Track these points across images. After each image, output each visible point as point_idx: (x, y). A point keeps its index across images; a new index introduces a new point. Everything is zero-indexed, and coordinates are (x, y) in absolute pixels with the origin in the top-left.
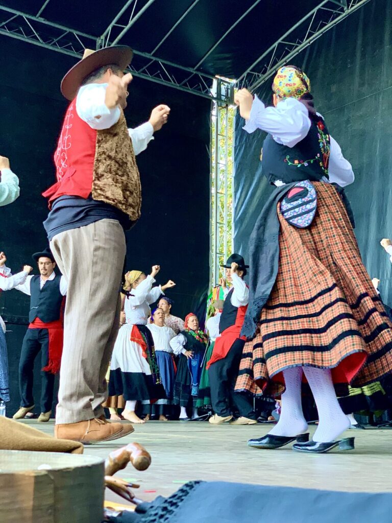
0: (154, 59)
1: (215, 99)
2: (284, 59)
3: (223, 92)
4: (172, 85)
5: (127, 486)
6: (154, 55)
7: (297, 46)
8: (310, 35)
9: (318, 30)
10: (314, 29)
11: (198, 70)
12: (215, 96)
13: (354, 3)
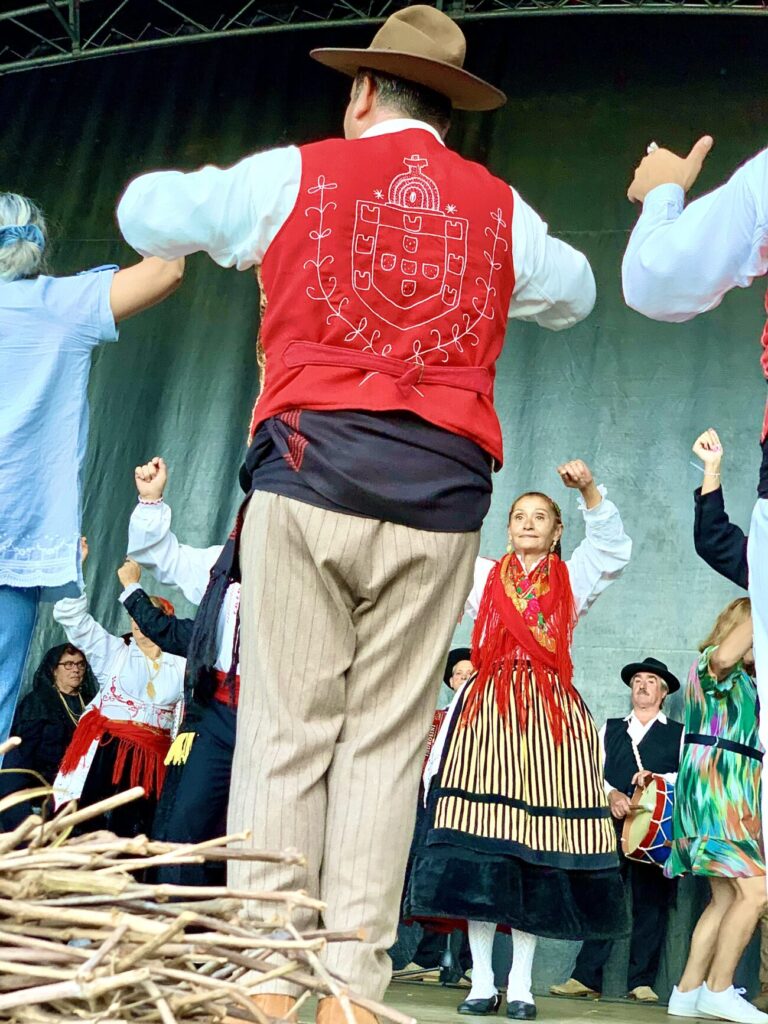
13: (98, 41)
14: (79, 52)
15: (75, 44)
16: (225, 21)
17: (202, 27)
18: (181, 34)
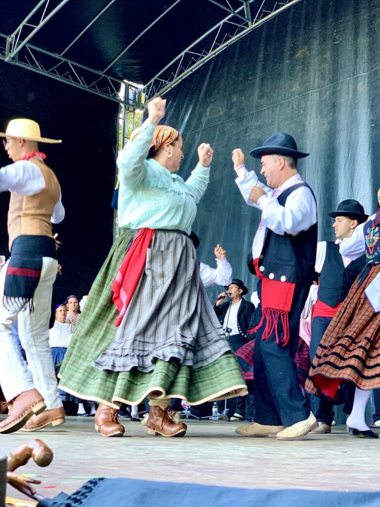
0: (64, 60)
1: (123, 102)
2: (191, 68)
3: (131, 96)
4: (81, 86)
5: (28, 482)
6: (63, 56)
7: (203, 57)
8: (216, 46)
9: (225, 42)
10: (220, 41)
11: (106, 73)
13: (259, 18)
14: (252, 26)
15: (250, 23)
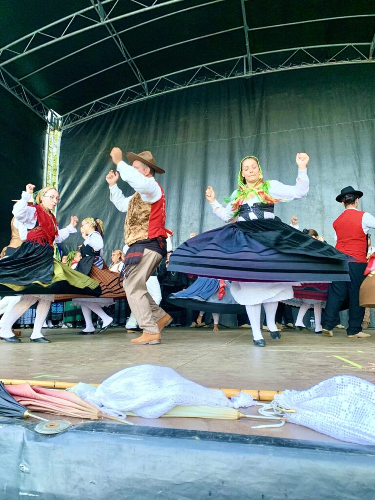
0: (20, 84)
1: (49, 123)
2: (100, 112)
3: (53, 120)
4: (28, 105)
6: (20, 81)
7: (110, 107)
8: (120, 103)
9: (127, 102)
10: (124, 100)
11: (42, 101)
12: (50, 121)
13: (153, 93)
14: (148, 96)
15: (147, 94)
16: (186, 84)
17: (181, 86)
18: (175, 88)
